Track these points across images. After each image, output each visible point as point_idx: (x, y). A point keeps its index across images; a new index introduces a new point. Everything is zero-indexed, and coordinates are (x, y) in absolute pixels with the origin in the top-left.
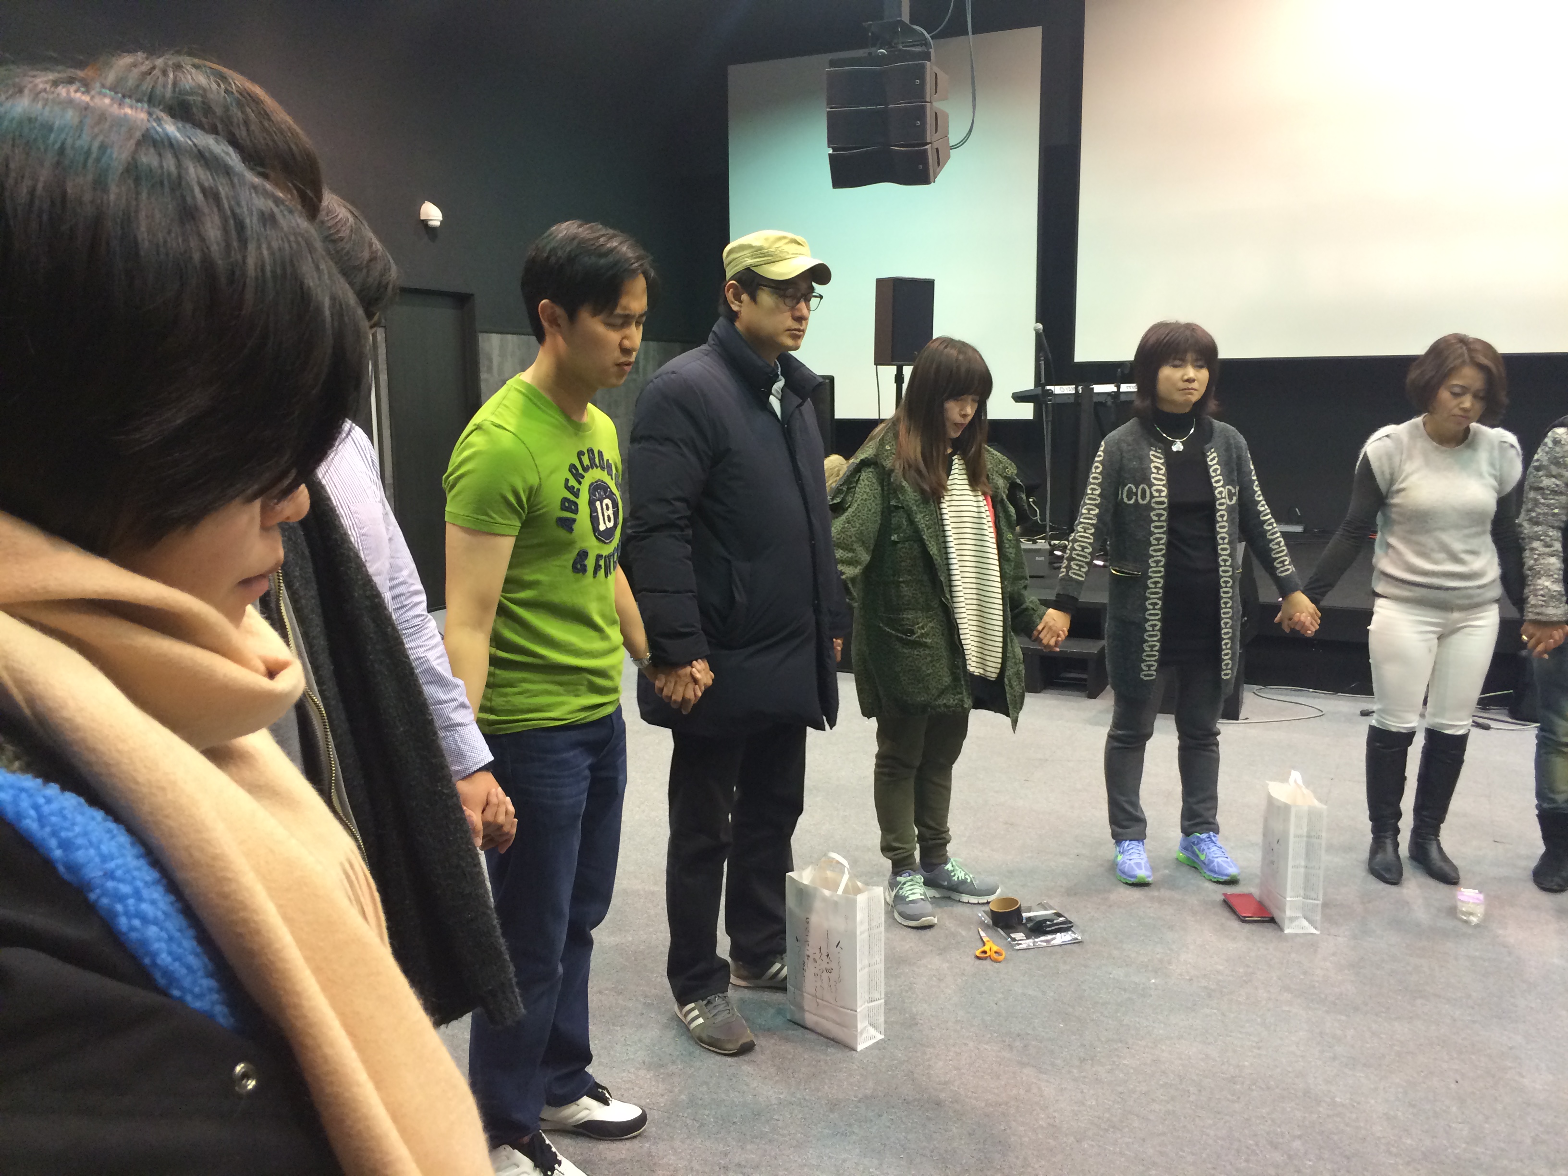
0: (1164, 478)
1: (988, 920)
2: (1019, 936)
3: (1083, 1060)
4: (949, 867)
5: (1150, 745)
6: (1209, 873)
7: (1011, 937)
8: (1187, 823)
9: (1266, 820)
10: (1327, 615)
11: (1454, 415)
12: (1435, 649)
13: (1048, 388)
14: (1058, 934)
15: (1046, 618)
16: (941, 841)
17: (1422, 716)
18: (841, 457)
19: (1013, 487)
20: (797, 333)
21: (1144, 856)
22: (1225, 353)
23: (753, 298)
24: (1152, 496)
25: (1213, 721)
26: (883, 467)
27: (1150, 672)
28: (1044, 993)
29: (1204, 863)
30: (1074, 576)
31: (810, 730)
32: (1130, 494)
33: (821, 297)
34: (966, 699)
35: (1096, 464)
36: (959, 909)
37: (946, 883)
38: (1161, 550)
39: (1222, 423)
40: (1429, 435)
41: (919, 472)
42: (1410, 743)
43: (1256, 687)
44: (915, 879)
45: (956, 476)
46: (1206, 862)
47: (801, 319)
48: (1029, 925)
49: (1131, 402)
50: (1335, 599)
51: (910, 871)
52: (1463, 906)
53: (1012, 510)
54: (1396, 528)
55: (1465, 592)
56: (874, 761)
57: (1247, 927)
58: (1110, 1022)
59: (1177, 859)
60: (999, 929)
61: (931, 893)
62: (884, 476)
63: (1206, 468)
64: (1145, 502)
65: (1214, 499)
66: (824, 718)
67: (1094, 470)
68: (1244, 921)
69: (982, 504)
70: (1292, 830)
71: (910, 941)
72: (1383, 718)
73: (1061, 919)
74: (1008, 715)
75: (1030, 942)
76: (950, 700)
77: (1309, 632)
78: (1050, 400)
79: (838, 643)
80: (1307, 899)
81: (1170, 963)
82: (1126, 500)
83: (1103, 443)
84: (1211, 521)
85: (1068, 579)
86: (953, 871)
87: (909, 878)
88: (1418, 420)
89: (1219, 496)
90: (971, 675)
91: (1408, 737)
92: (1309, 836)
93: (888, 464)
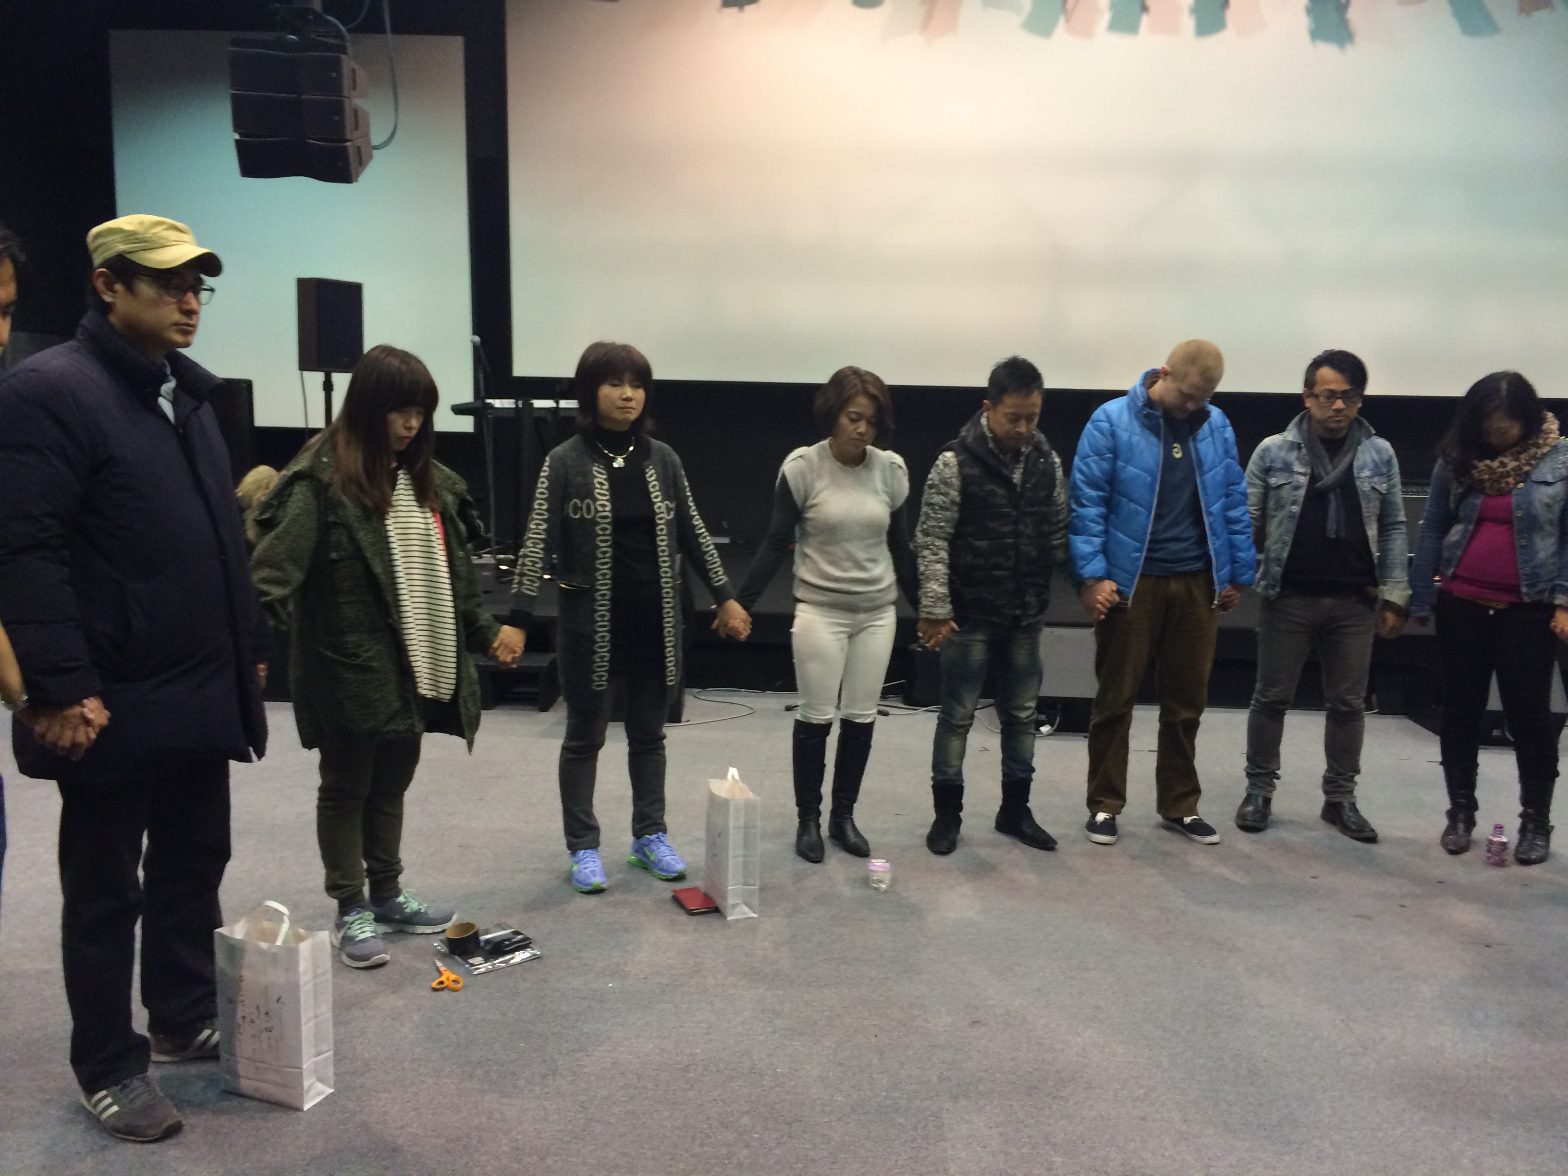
0: (607, 493)
1: (444, 949)
2: (477, 960)
3: (544, 1077)
4: (401, 899)
5: (602, 754)
6: (659, 872)
7: (468, 963)
8: (638, 826)
9: (708, 817)
10: (757, 620)
11: (853, 439)
12: (846, 647)
13: (489, 401)
14: (517, 953)
15: (501, 635)
16: (393, 873)
17: (838, 707)
18: (271, 468)
19: (463, 505)
20: (186, 327)
21: (599, 863)
22: (658, 374)
23: (130, 288)
24: (597, 511)
25: (660, 726)
26: (320, 481)
27: (601, 683)
28: (504, 1014)
29: (654, 863)
30: (528, 592)
31: (233, 765)
32: (577, 509)
33: (212, 290)
34: (417, 724)
35: (542, 479)
36: (414, 942)
37: (397, 917)
38: (606, 563)
39: (659, 442)
40: (834, 456)
41: (360, 486)
42: (828, 734)
43: (696, 690)
44: (364, 917)
45: (402, 492)
46: (656, 861)
47: (190, 313)
48: (488, 948)
49: (574, 418)
50: (763, 605)
51: (359, 909)
52: (874, 876)
53: (462, 527)
54: (811, 540)
55: (871, 595)
56: (316, 794)
57: (695, 919)
58: (571, 1033)
59: (629, 862)
60: (457, 957)
61: (383, 928)
62: (320, 490)
63: (647, 483)
64: (589, 517)
65: (654, 514)
66: (251, 749)
67: (539, 485)
68: (693, 914)
69: (430, 521)
70: (731, 824)
71: (362, 983)
72: (807, 712)
73: (520, 937)
74: (463, 736)
75: (489, 965)
76: (400, 726)
77: (742, 637)
78: (490, 414)
79: (262, 669)
80: (745, 885)
81: (626, 965)
82: (572, 515)
83: (547, 458)
84: (653, 535)
85: (520, 595)
86: (405, 903)
87: (357, 916)
88: (825, 443)
89: (658, 511)
90: (423, 697)
91: (826, 728)
92: (746, 827)
93: (325, 477)
